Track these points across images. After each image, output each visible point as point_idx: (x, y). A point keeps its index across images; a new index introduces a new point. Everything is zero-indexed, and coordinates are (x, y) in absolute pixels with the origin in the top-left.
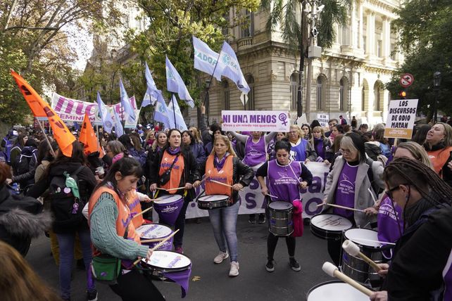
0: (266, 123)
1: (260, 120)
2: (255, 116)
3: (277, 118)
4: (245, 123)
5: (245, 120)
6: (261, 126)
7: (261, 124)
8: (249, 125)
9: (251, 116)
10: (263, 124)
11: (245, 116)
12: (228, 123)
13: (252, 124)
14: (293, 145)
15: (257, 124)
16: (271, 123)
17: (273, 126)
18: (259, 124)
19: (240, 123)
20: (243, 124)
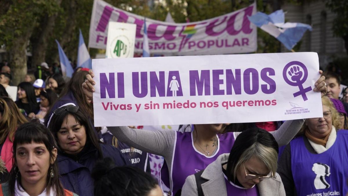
0: (244, 96)
1: (223, 87)
2: (206, 73)
3: (278, 79)
4: (175, 99)
5: (174, 87)
6: (226, 105)
7: (225, 98)
8: (188, 105)
9: (193, 74)
10: (233, 98)
11: (174, 74)
12: (117, 101)
13: (197, 99)
14: (320, 149)
15: (211, 98)
16: (260, 95)
17: (267, 103)
18: (219, 98)
19: (158, 99)
20: (167, 99)
